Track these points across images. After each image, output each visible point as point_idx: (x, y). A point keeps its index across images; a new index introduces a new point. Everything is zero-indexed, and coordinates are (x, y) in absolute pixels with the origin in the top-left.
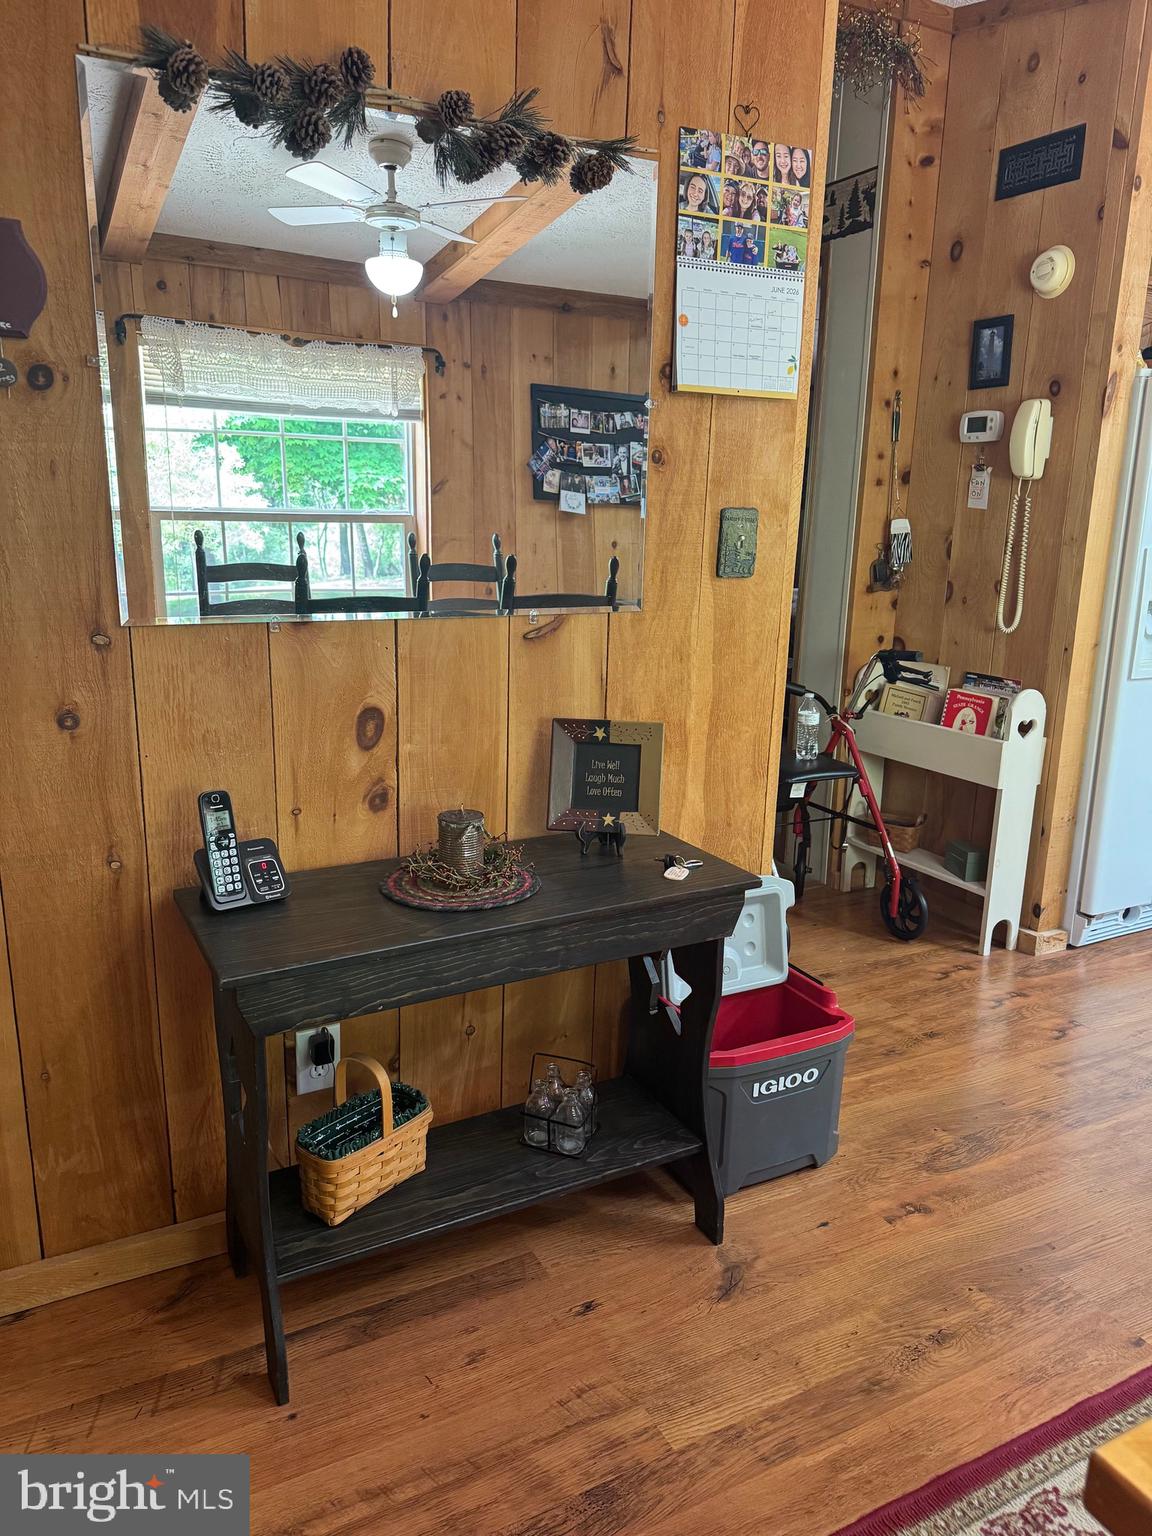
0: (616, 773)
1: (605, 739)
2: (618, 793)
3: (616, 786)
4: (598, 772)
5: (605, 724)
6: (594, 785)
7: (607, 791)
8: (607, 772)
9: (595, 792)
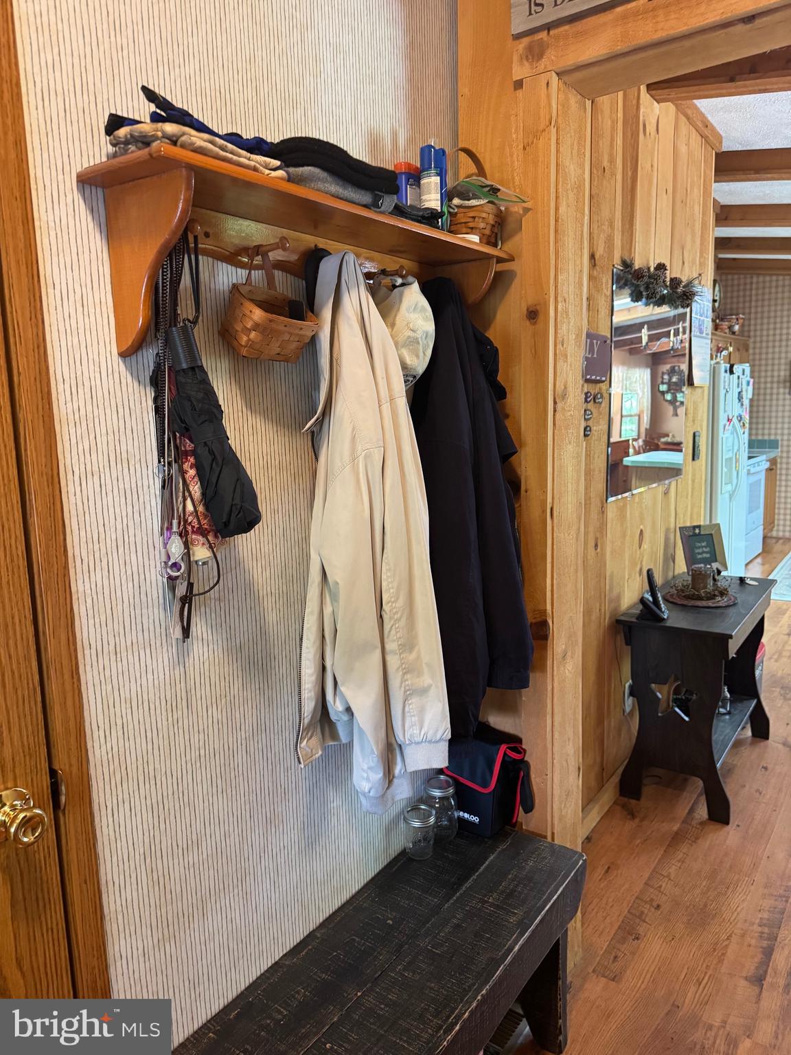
0: (706, 547)
1: (699, 533)
2: (708, 555)
3: (706, 553)
4: (699, 547)
5: (699, 527)
6: (699, 554)
7: (705, 555)
8: (703, 547)
9: (700, 556)
